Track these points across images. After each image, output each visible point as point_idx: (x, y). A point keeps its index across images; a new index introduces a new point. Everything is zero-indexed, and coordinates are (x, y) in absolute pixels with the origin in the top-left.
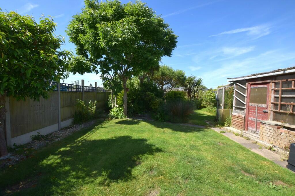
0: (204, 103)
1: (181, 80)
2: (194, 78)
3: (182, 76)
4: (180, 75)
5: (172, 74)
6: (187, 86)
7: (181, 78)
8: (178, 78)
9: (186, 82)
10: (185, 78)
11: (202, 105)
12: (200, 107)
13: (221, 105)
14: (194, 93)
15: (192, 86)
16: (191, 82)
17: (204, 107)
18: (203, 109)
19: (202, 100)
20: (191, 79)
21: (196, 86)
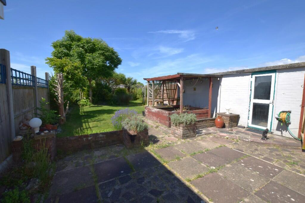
0: (138, 96)
1: (123, 80)
2: (132, 79)
3: (124, 78)
4: (122, 78)
5: (116, 76)
6: (127, 84)
7: (123, 79)
8: (121, 80)
9: (126, 82)
10: (125, 80)
11: (137, 97)
12: (136, 99)
13: (145, 95)
14: (132, 89)
15: (130, 84)
16: (130, 82)
17: (138, 99)
18: (138, 100)
19: (136, 94)
20: (129, 80)
21: (133, 84)
